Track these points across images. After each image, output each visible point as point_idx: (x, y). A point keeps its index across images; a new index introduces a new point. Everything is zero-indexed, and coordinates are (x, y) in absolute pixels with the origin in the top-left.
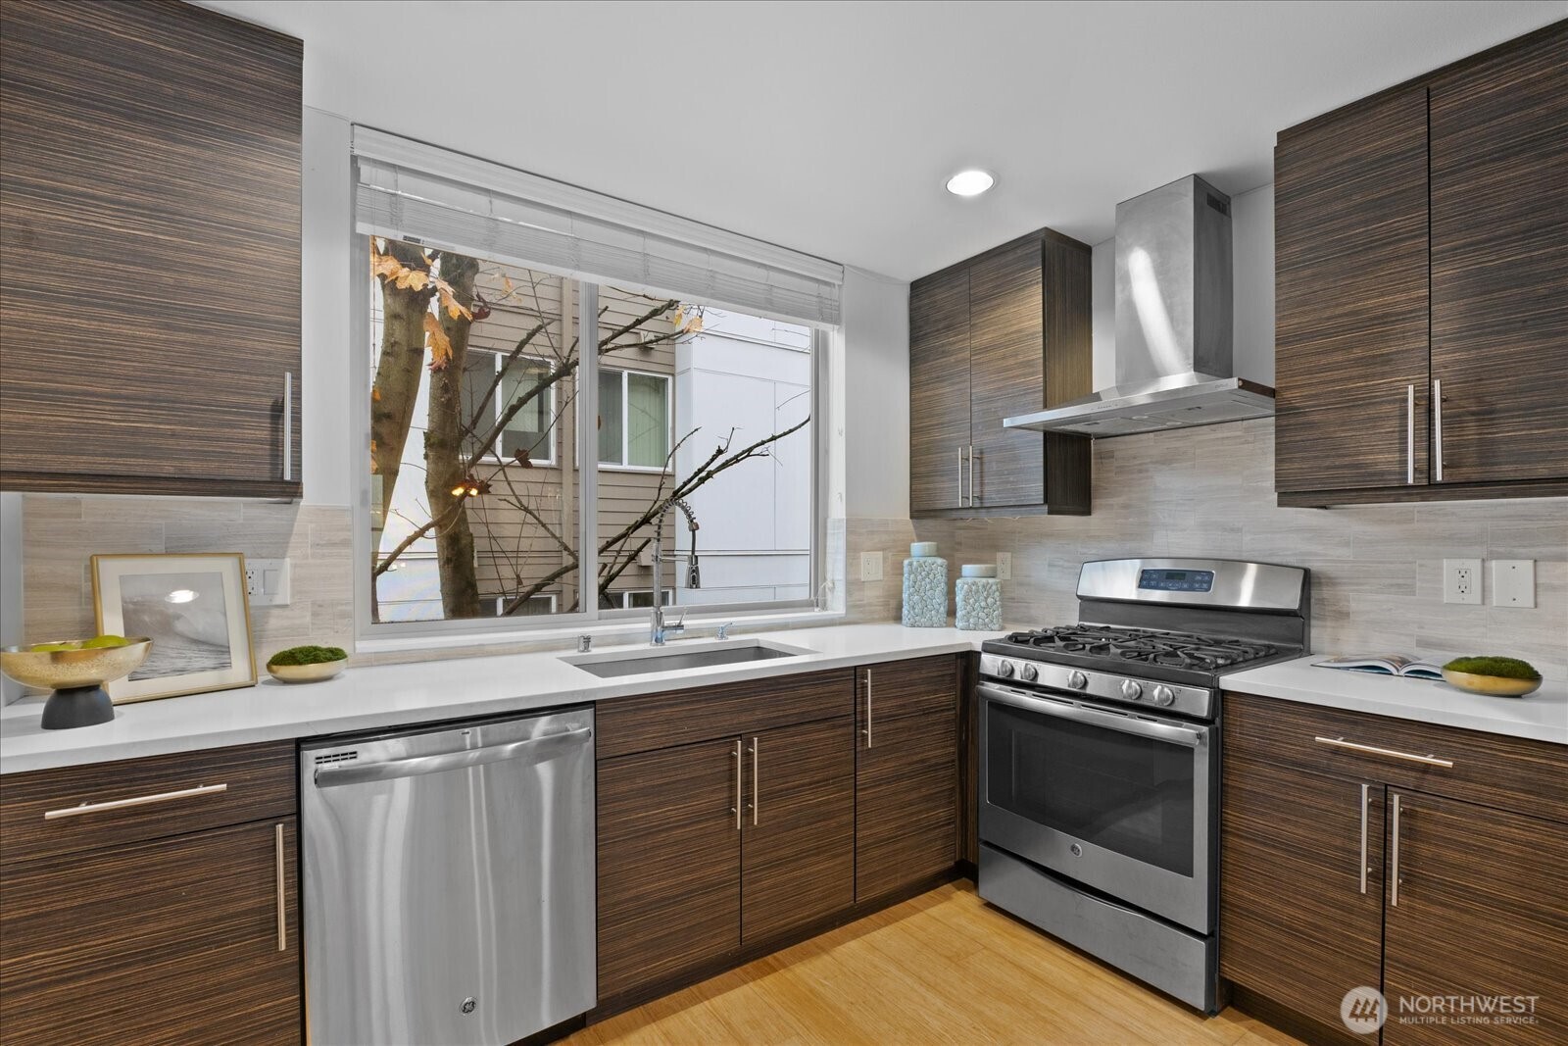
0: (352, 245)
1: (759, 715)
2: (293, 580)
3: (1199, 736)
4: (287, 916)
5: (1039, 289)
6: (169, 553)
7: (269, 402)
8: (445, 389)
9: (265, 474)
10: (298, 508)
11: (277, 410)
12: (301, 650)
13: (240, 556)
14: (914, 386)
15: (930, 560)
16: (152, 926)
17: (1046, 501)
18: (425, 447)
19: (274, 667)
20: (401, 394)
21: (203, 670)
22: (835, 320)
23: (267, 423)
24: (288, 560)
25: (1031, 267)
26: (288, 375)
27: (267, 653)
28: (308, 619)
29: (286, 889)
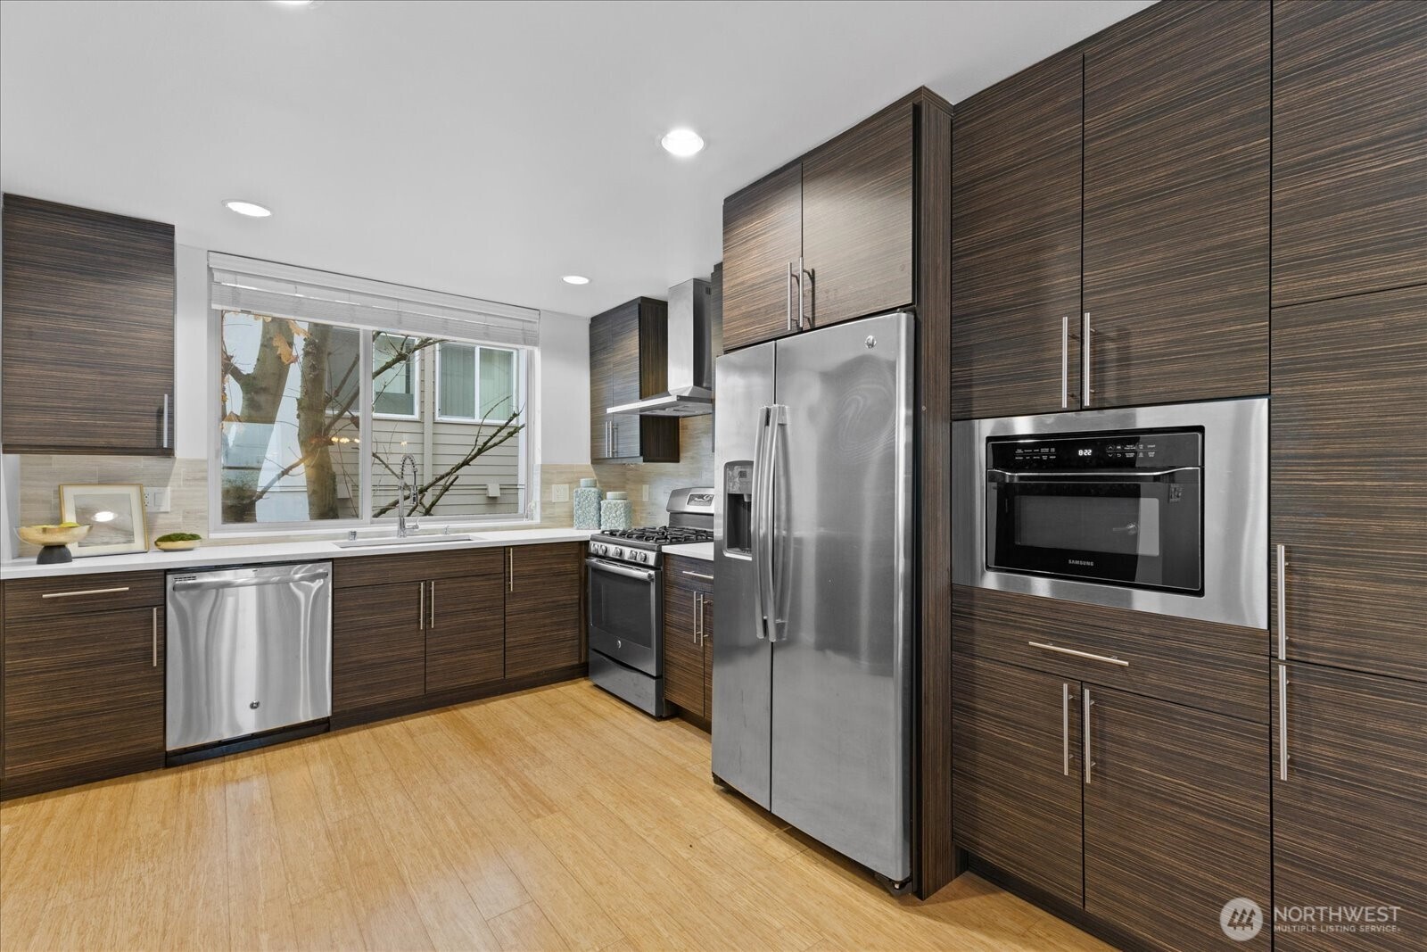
0: (208, 314)
1: (438, 570)
2: (172, 499)
3: (650, 576)
4: (158, 653)
5: (637, 332)
6: (101, 483)
7: (155, 409)
8: (313, 368)
9: (154, 444)
10: (174, 463)
11: (160, 413)
12: (174, 535)
13: (141, 486)
14: (593, 382)
15: (588, 489)
16: (90, 651)
17: (641, 454)
18: (298, 409)
19: (159, 543)
20: (274, 374)
21: (118, 543)
22: (535, 344)
23: (154, 419)
24: (169, 488)
25: (632, 320)
26: (166, 396)
27: (156, 537)
28: (181, 520)
29: (157, 640)
